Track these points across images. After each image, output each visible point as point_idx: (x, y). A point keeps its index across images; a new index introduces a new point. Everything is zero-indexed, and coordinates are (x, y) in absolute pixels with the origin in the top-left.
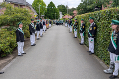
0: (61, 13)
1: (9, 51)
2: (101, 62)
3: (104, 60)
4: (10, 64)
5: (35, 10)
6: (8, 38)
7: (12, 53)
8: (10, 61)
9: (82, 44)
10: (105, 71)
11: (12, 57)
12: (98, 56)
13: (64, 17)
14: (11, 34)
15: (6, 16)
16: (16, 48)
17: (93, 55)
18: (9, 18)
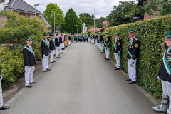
0: (84, 24)
1: (12, 79)
2: (148, 95)
3: (153, 92)
4: (13, 99)
5: (48, 20)
6: (11, 61)
7: (16, 82)
8: (13, 94)
9: (118, 69)
10: (155, 108)
11: (16, 88)
12: (142, 86)
13: (89, 31)
14: (15, 54)
15: (8, 29)
16: (22, 75)
17: (135, 85)
18: (12, 31)
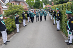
0: (44, 4)
2: (64, 35)
6: (11, 23)
12: (62, 31)
